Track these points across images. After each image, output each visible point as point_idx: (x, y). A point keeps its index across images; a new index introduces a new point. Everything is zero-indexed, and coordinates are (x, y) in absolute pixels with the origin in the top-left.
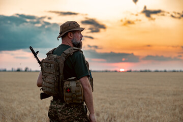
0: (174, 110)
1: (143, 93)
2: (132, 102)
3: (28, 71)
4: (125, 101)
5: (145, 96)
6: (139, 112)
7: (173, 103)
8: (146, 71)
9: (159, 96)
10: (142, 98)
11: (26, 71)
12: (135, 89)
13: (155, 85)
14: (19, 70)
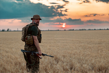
0: (98, 51)
1: (81, 43)
2: (76, 47)
3: (9, 31)
4: (72, 47)
5: (82, 44)
6: (80, 52)
7: (98, 48)
8: (83, 30)
9: (91, 44)
10: (81, 46)
11: (8, 31)
12: (77, 41)
13: (88, 39)
14: (3, 31)
